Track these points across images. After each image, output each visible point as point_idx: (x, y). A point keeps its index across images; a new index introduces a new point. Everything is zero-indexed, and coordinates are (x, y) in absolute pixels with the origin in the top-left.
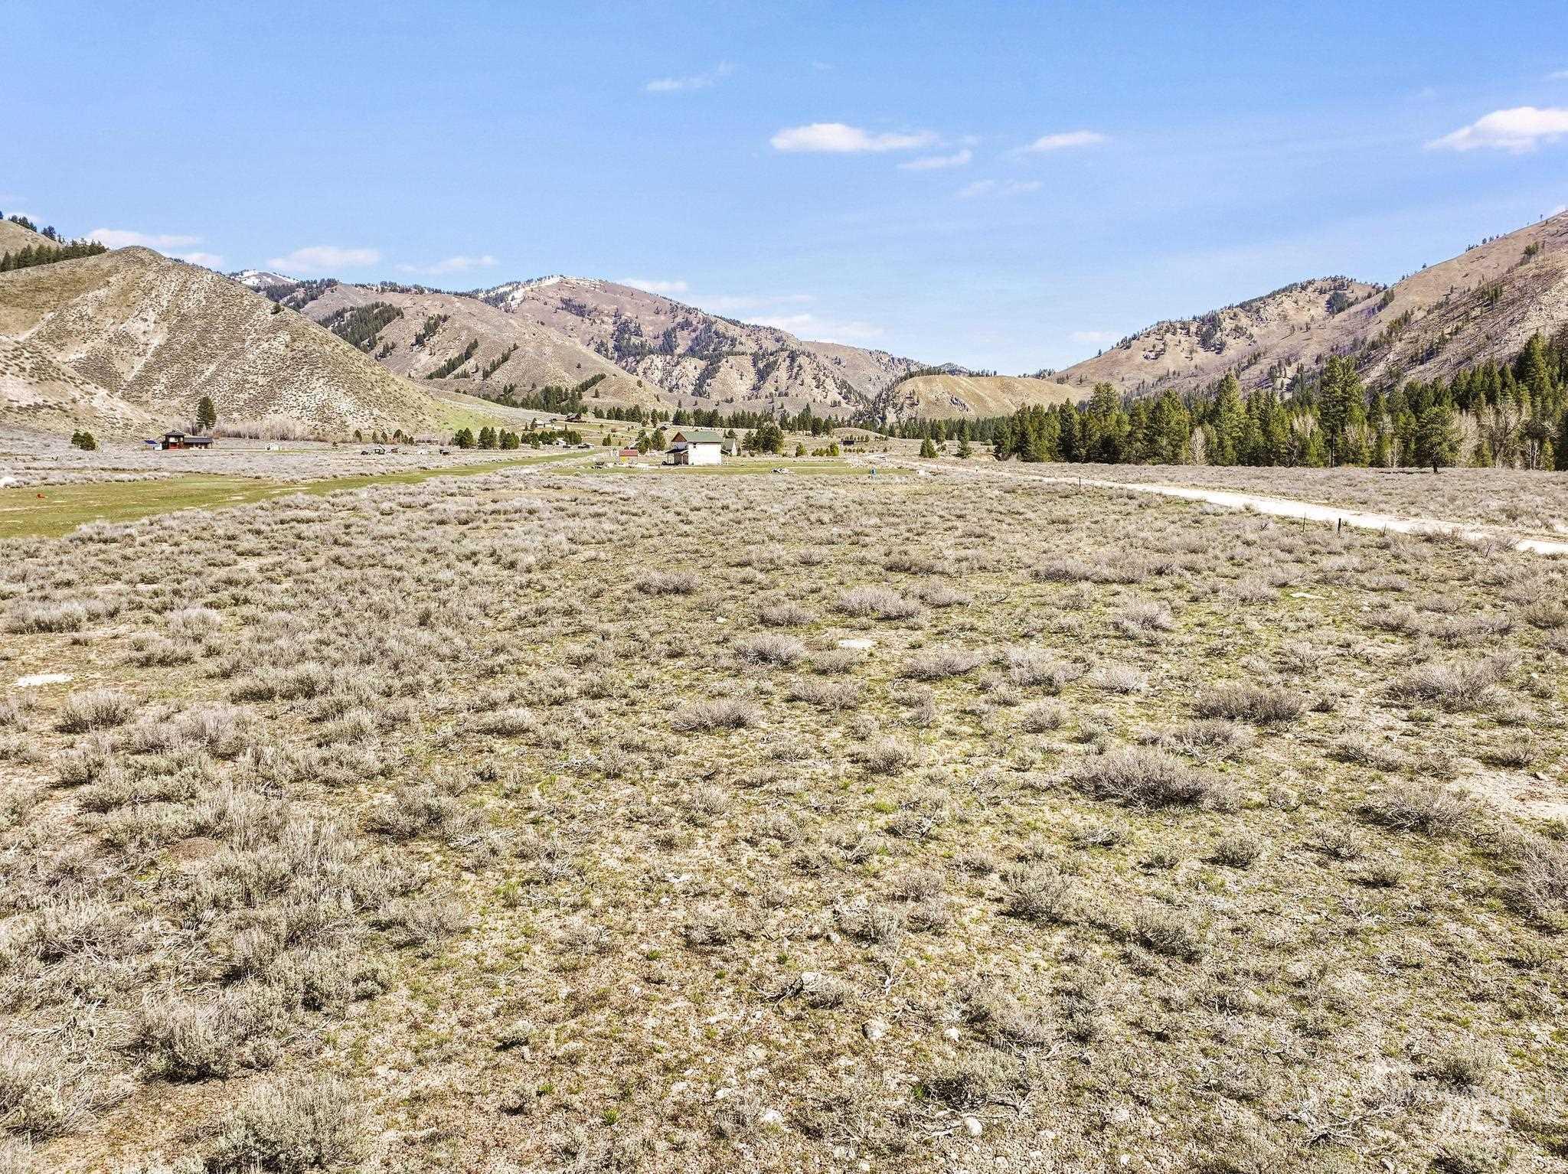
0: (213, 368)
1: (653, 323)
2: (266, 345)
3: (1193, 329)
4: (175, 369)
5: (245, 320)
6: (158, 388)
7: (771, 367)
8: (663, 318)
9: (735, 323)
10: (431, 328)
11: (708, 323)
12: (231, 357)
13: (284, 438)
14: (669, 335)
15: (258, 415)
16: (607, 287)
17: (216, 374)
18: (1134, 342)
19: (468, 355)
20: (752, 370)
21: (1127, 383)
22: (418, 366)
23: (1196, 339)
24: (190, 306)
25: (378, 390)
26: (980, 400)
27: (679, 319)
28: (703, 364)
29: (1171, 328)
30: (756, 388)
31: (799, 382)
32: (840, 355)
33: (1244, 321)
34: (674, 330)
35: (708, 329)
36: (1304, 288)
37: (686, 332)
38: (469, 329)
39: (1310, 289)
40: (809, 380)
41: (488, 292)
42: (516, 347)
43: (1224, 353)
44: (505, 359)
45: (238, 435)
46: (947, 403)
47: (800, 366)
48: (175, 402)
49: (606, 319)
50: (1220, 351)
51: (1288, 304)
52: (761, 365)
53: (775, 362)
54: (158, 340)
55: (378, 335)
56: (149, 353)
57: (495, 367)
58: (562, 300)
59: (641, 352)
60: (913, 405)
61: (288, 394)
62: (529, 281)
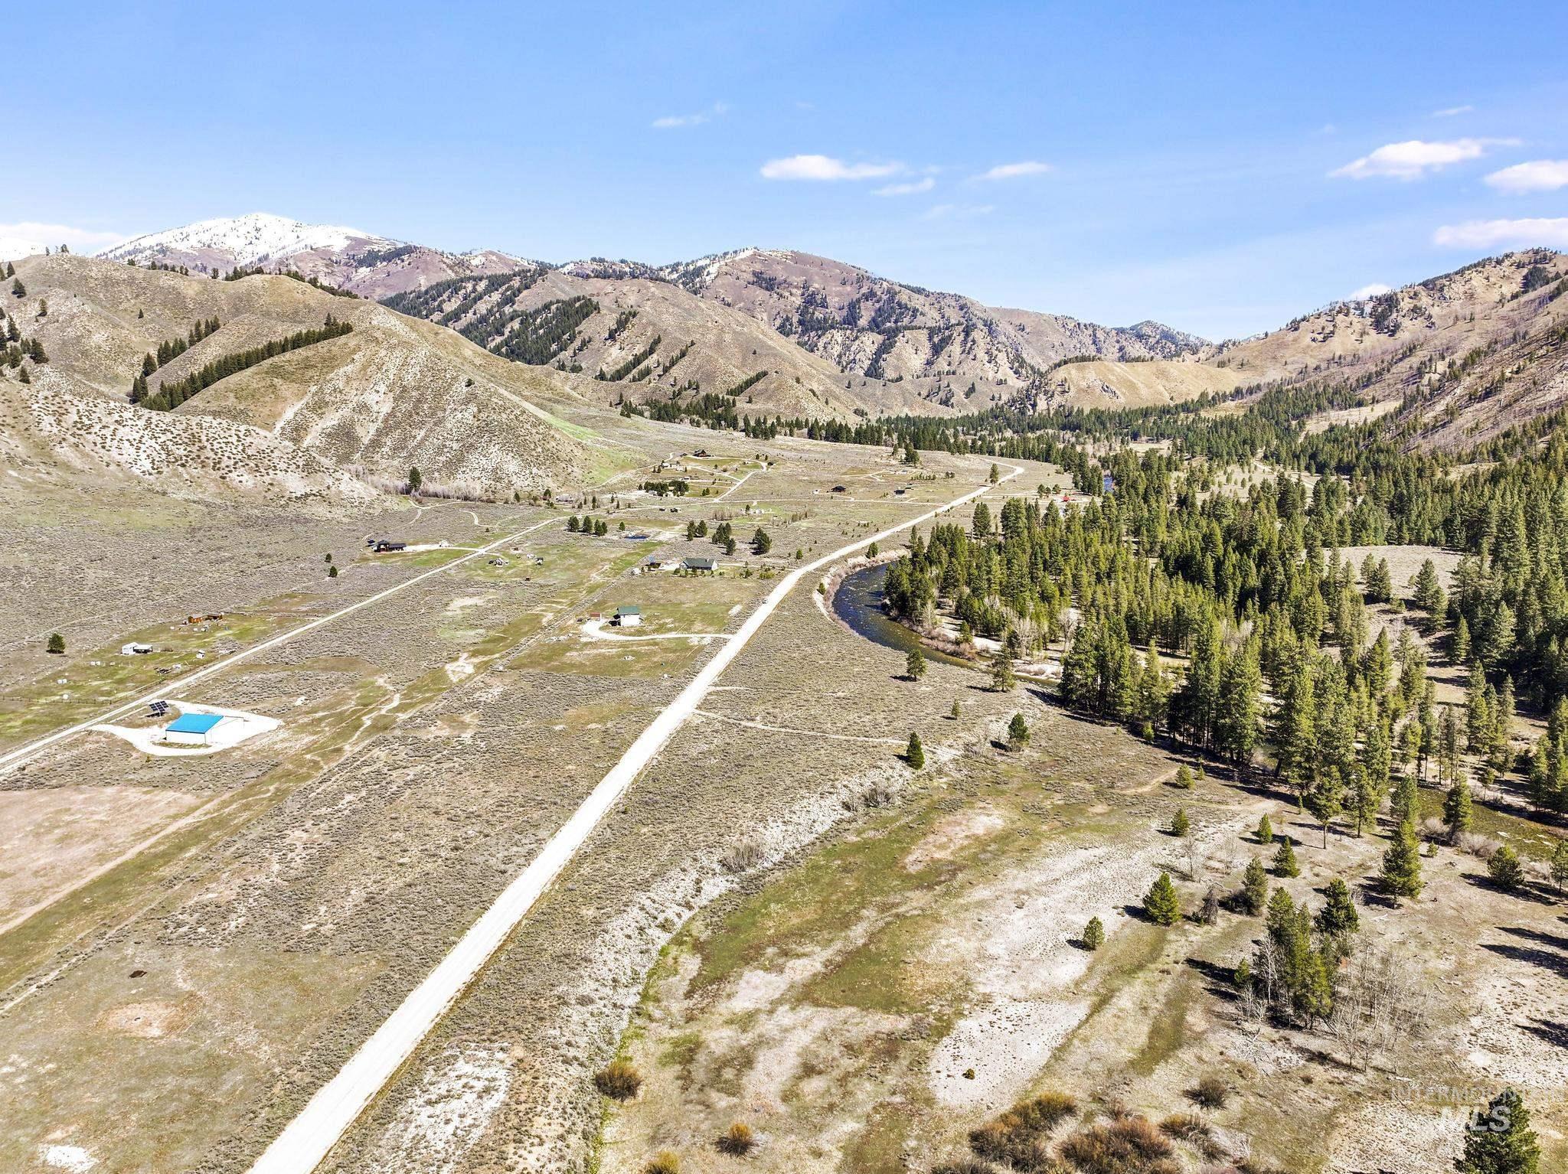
0: (423, 433)
1: (839, 294)
2: (460, 416)
3: (1368, 310)
4: (397, 434)
5: (447, 391)
6: (385, 449)
7: (946, 341)
8: (849, 288)
9: (919, 291)
10: (622, 324)
11: (892, 293)
12: (435, 424)
13: (466, 498)
14: (853, 307)
15: (451, 474)
16: (798, 258)
17: (425, 439)
18: (1302, 324)
19: (651, 351)
20: (928, 344)
21: (1289, 367)
22: (609, 360)
23: (1370, 321)
24: (409, 380)
25: (539, 449)
26: (1132, 387)
27: (865, 290)
28: (880, 338)
29: (1343, 309)
30: (929, 363)
31: (971, 356)
32: (1023, 321)
33: (1425, 301)
34: (858, 301)
35: (891, 299)
36: (1498, 263)
37: (870, 303)
38: (654, 325)
39: (1506, 263)
40: (981, 355)
41: (687, 265)
42: (693, 344)
43: (1397, 335)
44: (683, 355)
45: (436, 495)
46: (1098, 390)
47: (974, 341)
48: (396, 463)
49: (794, 291)
50: (1393, 333)
51: (1478, 281)
52: (936, 340)
53: (950, 337)
54: (386, 408)
55: (577, 329)
56: (380, 419)
57: (673, 363)
58: (754, 274)
59: (823, 327)
60: (1064, 392)
61: (472, 457)
62: (726, 254)
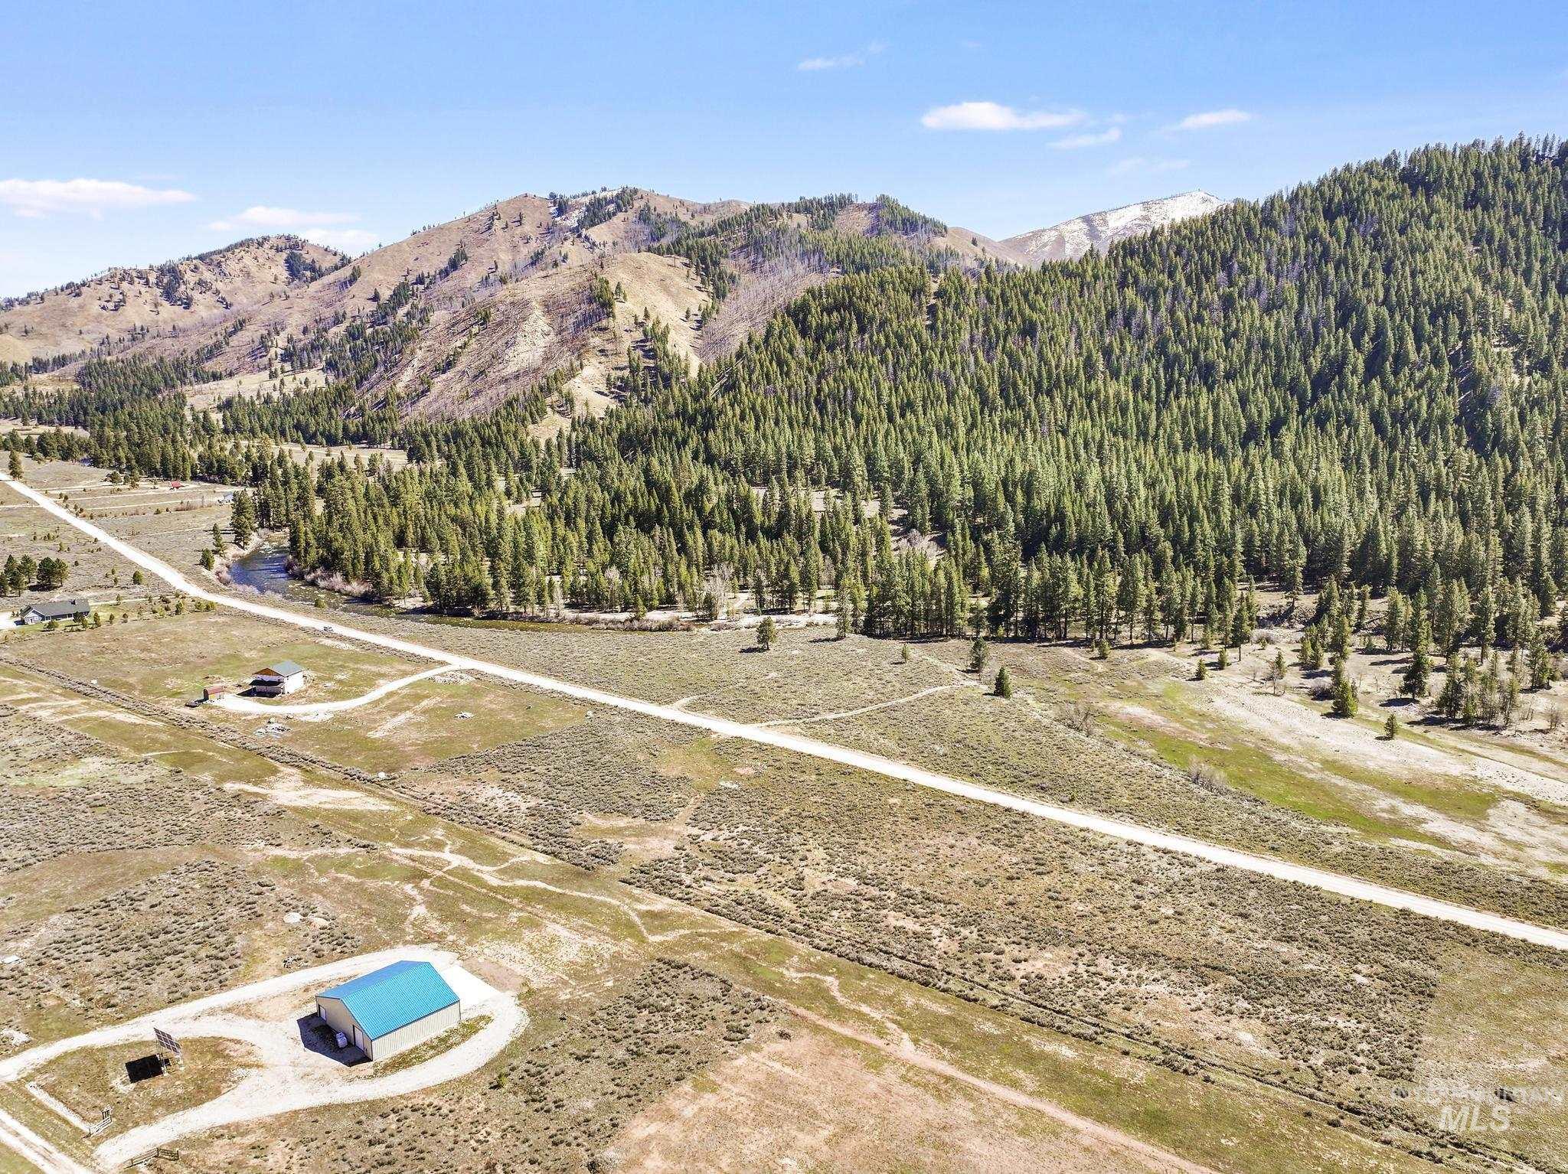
3: (152, 279)
18: (84, 289)
21: (86, 337)
23: (158, 291)
29: (126, 276)
33: (207, 276)
36: (260, 244)
39: (266, 246)
50: (187, 306)
51: (248, 260)
